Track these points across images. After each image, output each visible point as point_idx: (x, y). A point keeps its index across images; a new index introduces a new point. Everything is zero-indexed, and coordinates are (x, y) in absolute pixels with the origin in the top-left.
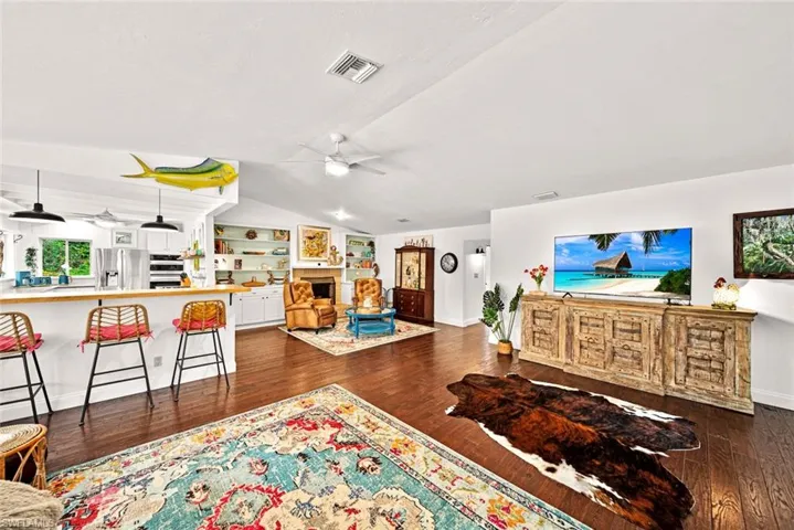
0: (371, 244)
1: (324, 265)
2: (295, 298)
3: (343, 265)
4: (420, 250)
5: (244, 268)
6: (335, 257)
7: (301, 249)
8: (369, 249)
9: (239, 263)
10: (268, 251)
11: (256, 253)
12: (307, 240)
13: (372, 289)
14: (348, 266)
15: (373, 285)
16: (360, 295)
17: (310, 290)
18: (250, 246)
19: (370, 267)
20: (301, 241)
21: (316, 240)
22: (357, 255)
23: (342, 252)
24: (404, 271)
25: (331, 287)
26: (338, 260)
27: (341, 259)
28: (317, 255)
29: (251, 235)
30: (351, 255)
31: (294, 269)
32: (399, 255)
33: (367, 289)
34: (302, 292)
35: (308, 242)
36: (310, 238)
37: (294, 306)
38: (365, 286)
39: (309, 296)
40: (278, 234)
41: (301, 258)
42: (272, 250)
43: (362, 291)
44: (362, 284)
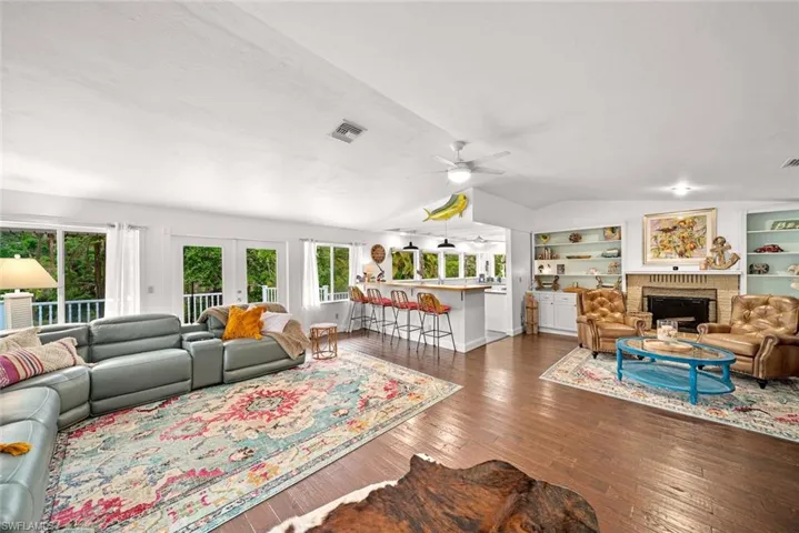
3: (741, 269)
5: (566, 273)
7: (649, 249)
9: (561, 268)
10: (596, 254)
11: (579, 257)
12: (660, 234)
18: (575, 250)
20: (649, 237)
21: (678, 232)
23: (739, 246)
25: (711, 306)
28: (681, 255)
29: (576, 238)
31: (629, 276)
35: (662, 236)
36: (666, 231)
40: (609, 232)
41: (649, 259)
42: (601, 253)
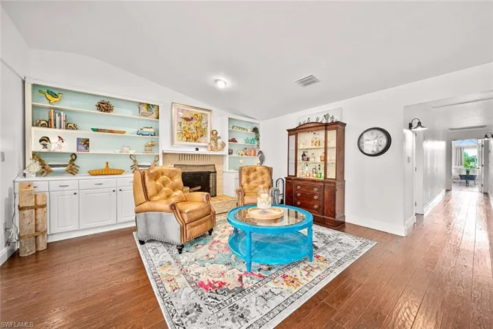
0: (255, 130)
1: (202, 151)
2: (151, 191)
3: (226, 151)
4: (326, 127)
5: (92, 150)
6: (216, 142)
7: (176, 132)
8: (254, 135)
9: (84, 143)
10: (131, 131)
11: (111, 132)
12: (184, 122)
13: (260, 179)
14: (230, 153)
15: (262, 174)
16: (246, 186)
17: (178, 180)
18: (104, 120)
19: (255, 155)
20: (175, 121)
21: (194, 122)
22: (241, 141)
23: (225, 138)
24: (300, 158)
25: (211, 177)
26: (219, 146)
27: (223, 145)
28: (195, 140)
29: (105, 107)
30: (233, 140)
31: (164, 154)
32: (293, 138)
33: (255, 178)
34: (164, 184)
35: (184, 124)
36: (187, 119)
37: (146, 205)
38: (252, 176)
39: (174, 188)
40: (144, 109)
41: (176, 141)
42: (136, 130)
43: (248, 181)
44: (248, 173)
